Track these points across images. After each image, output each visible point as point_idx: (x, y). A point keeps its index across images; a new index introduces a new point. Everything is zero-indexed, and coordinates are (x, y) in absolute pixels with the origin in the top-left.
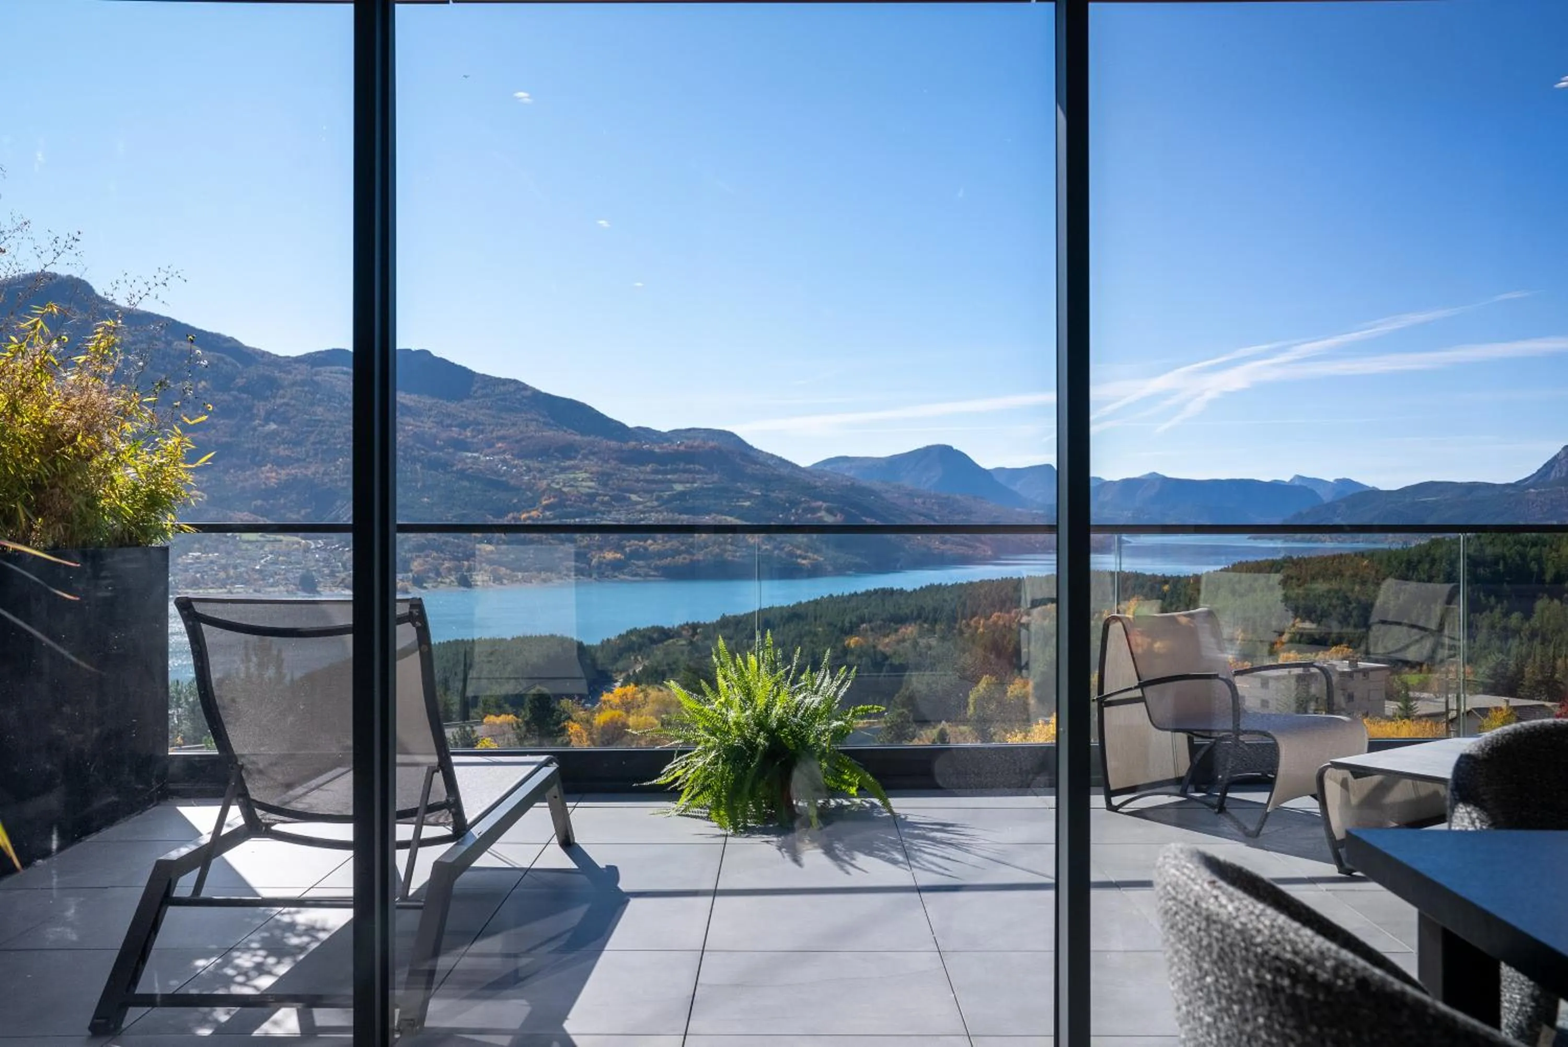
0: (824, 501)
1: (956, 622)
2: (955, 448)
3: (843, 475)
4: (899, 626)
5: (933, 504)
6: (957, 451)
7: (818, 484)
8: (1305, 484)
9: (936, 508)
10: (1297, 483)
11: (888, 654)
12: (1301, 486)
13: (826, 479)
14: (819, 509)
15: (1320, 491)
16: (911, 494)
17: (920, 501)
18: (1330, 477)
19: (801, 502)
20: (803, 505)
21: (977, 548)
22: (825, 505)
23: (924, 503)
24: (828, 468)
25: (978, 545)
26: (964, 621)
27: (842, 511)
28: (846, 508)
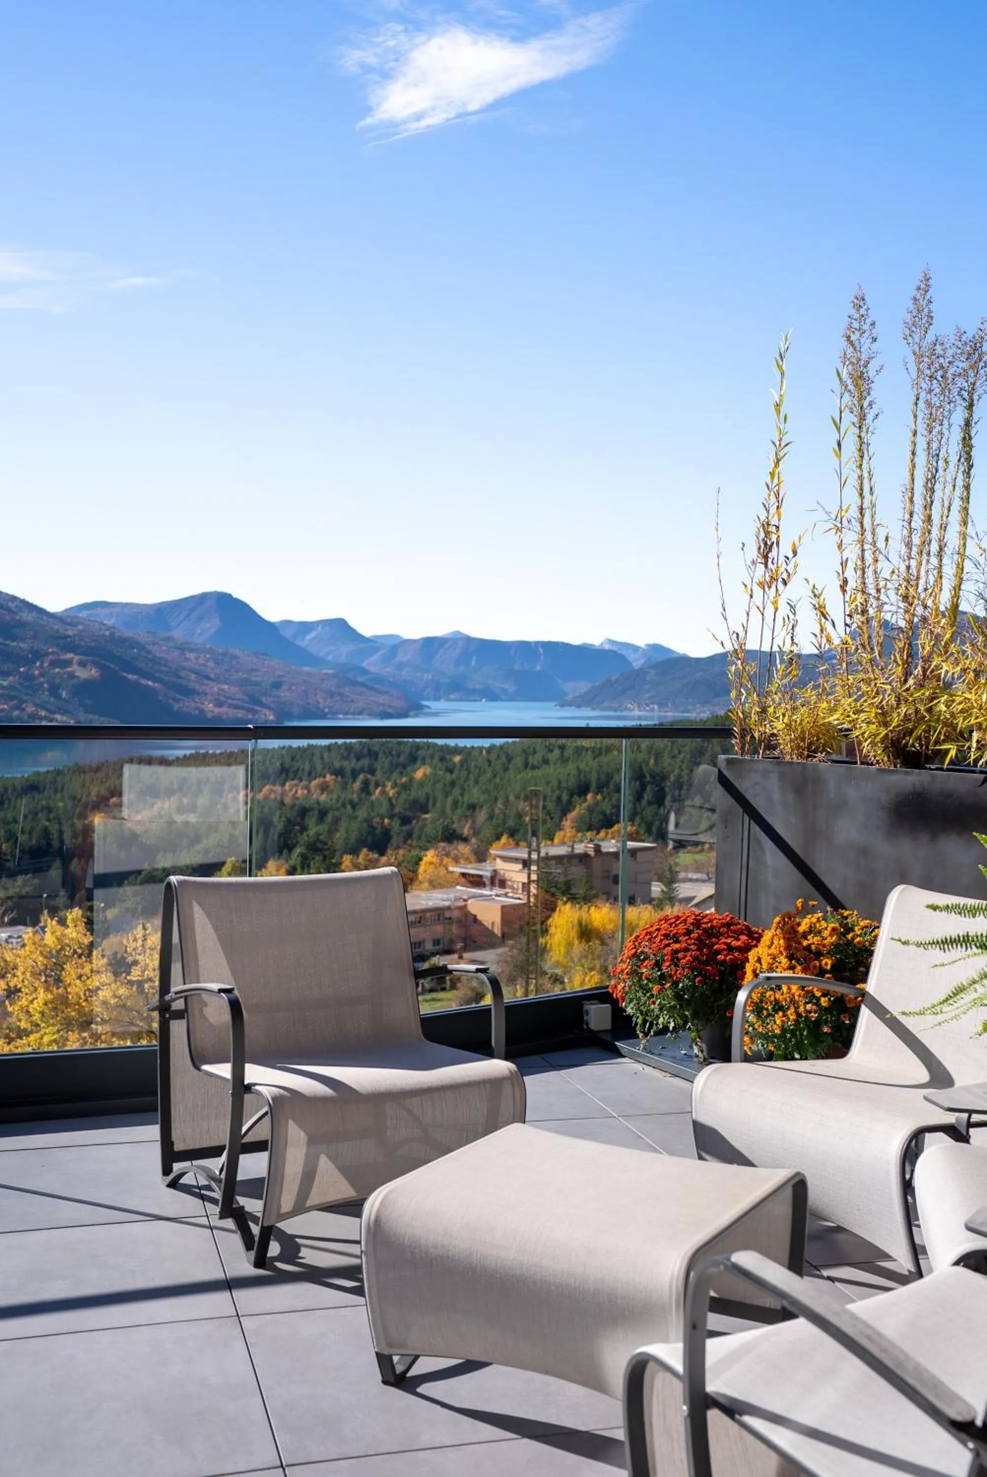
0: (76, 654)
1: (221, 796)
2: (235, 596)
3: (101, 623)
4: (155, 800)
5: (208, 660)
6: (236, 599)
7: (70, 633)
8: (615, 648)
9: (211, 664)
10: (607, 647)
11: (138, 832)
12: (610, 651)
13: (80, 627)
14: (69, 663)
15: (631, 657)
16: (182, 648)
17: (192, 656)
18: (641, 642)
19: (47, 654)
20: (50, 657)
21: (257, 712)
22: (77, 658)
23: (197, 658)
24: (83, 614)
25: (259, 708)
26: (230, 795)
27: (96, 664)
28: (103, 662)
